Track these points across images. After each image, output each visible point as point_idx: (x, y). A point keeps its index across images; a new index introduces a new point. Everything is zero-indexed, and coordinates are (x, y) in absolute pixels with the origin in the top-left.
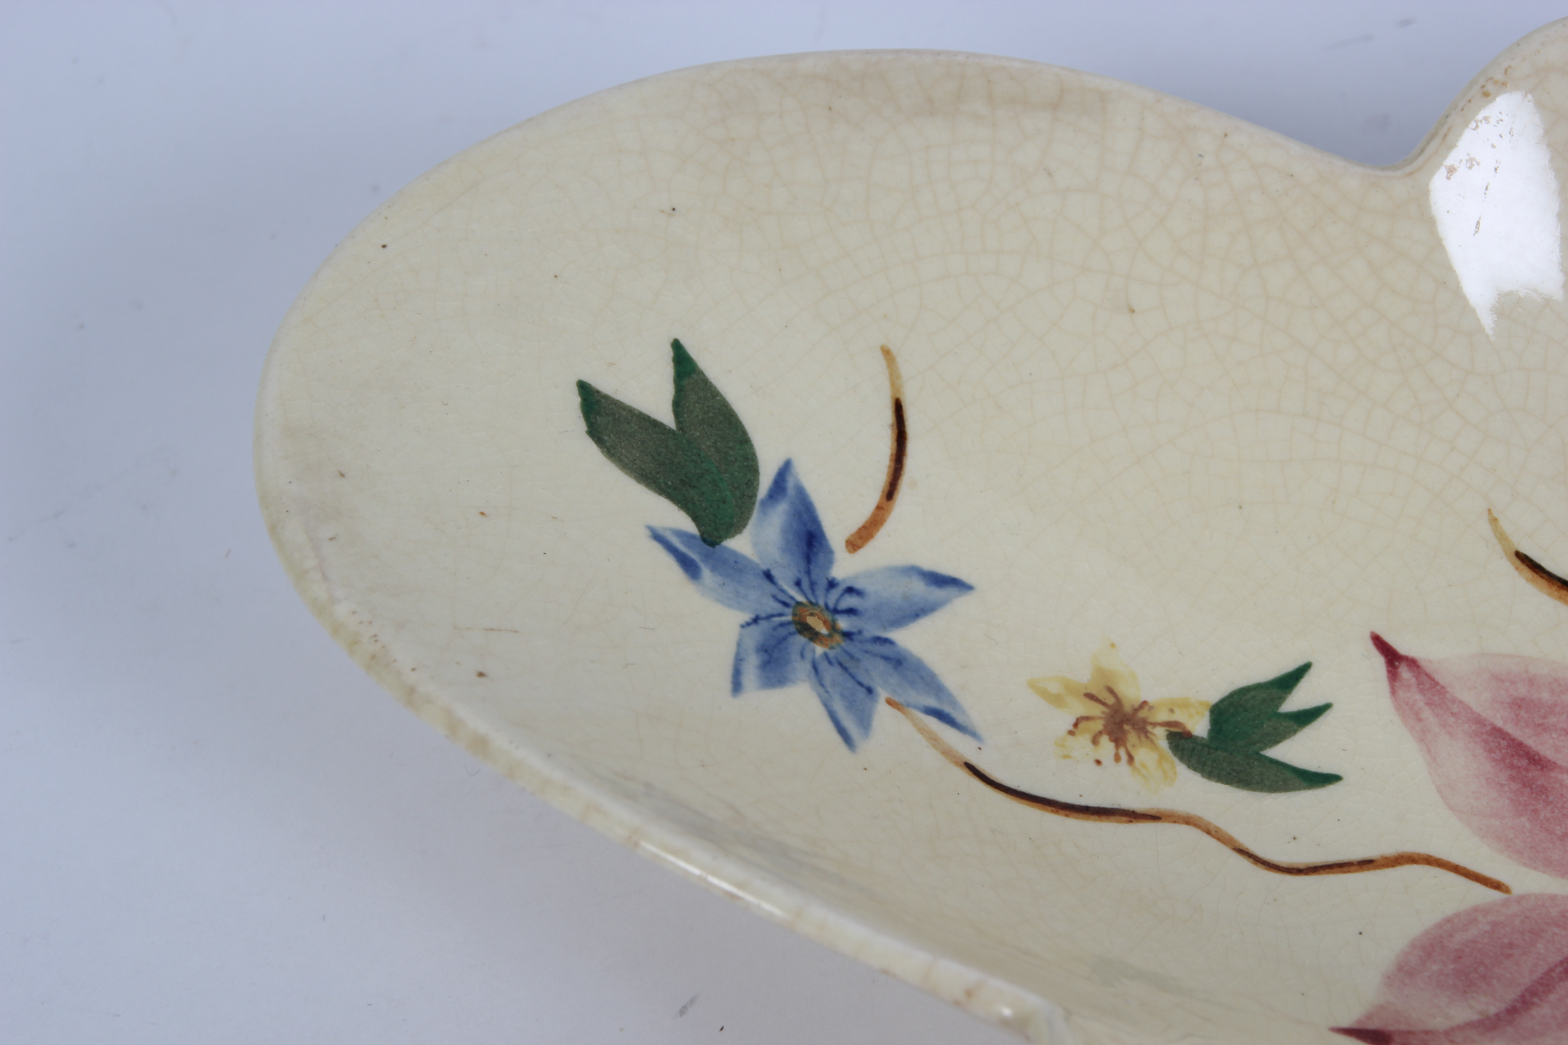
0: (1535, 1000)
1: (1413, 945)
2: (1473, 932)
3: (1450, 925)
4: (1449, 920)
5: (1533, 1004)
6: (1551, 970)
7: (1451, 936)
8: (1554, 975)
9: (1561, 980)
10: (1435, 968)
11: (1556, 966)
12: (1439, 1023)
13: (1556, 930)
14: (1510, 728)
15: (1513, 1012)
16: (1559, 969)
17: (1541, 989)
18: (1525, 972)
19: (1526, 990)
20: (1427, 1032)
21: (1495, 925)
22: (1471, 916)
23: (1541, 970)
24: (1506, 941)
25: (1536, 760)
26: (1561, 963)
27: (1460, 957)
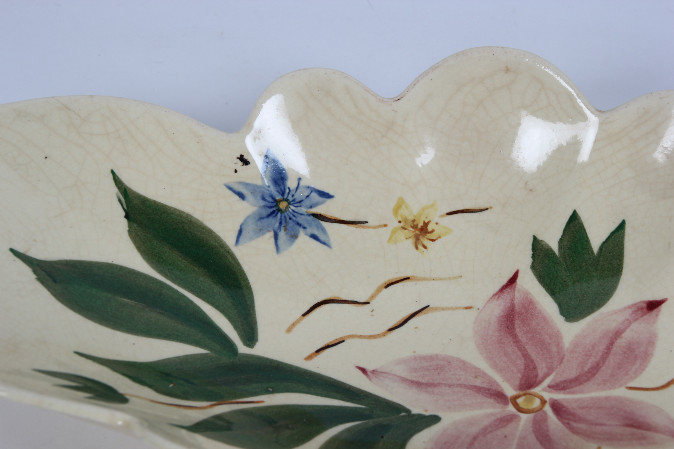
0: (606, 351)
1: (652, 354)
2: (634, 369)
3: (642, 368)
4: (643, 370)
5: (606, 349)
6: (603, 364)
7: (641, 365)
8: (602, 362)
9: (599, 361)
10: (642, 349)
11: (602, 366)
12: (635, 326)
13: (606, 378)
14: (644, 432)
15: (612, 343)
16: (601, 365)
17: (605, 356)
18: (612, 360)
19: (610, 354)
20: (637, 319)
21: (627, 374)
22: (637, 374)
23: (607, 363)
24: (622, 370)
25: (631, 426)
26: (601, 367)
27: (635, 357)
